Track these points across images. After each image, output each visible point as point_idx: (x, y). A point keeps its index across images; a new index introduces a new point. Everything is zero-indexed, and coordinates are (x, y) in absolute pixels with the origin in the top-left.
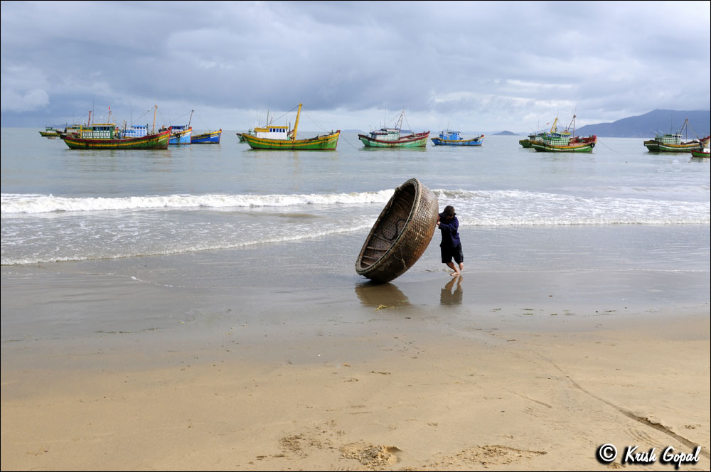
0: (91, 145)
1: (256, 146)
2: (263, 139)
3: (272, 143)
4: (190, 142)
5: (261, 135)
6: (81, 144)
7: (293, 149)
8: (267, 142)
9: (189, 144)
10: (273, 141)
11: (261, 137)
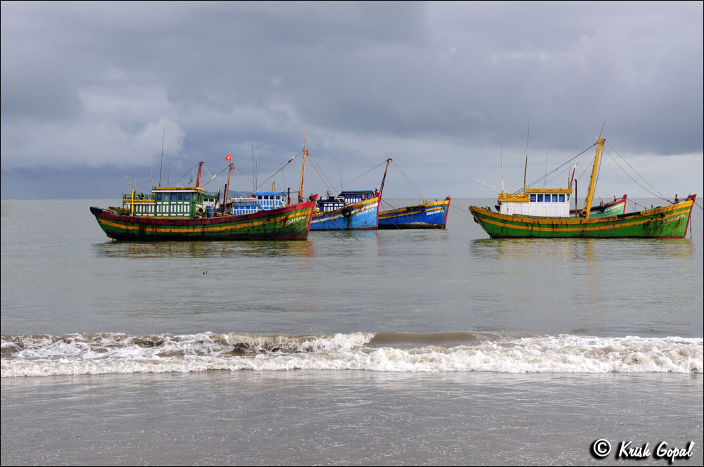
0: (149, 230)
1: (498, 232)
2: (515, 216)
3: (533, 225)
4: (375, 224)
5: (509, 209)
6: (131, 228)
7: (583, 236)
8: (522, 223)
9: (373, 229)
10: (536, 222)
11: (510, 213)
